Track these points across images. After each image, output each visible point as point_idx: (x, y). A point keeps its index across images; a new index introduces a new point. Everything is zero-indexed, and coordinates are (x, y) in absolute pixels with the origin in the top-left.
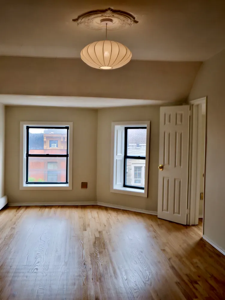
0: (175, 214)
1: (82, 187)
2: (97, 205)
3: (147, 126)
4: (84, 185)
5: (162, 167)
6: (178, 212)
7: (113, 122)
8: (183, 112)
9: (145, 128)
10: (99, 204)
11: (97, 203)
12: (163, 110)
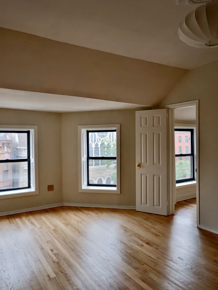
0: (155, 207)
1: (48, 190)
2: (64, 206)
3: (117, 128)
4: (51, 188)
5: (139, 165)
6: (158, 204)
7: (79, 125)
8: (160, 116)
9: (115, 131)
10: (66, 204)
11: (63, 204)
12: (138, 114)
